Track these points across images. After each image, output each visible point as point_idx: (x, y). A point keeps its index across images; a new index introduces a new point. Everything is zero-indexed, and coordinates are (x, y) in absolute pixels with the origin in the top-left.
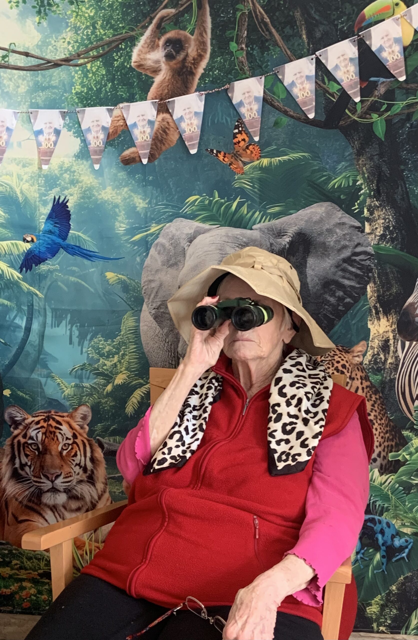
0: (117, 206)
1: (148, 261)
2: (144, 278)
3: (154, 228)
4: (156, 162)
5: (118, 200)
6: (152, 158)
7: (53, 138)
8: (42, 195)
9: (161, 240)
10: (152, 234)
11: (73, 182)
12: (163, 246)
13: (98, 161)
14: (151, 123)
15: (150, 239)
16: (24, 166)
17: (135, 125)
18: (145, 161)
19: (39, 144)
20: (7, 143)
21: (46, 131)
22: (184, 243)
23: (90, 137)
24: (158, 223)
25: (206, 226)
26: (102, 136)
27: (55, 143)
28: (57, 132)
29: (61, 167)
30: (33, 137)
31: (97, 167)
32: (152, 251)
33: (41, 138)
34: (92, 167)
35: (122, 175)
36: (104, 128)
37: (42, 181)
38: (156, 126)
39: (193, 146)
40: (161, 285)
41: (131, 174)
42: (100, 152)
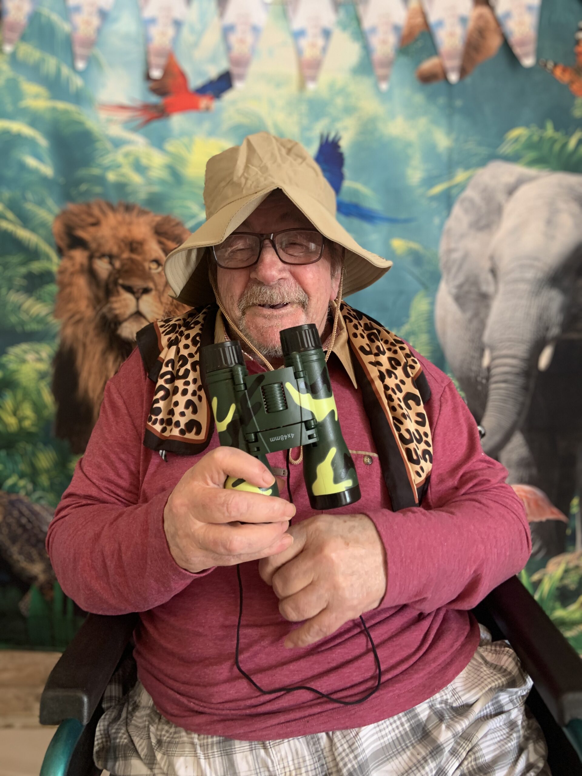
0: (409, 145)
1: (451, 223)
2: (443, 246)
3: (460, 176)
4: (468, 80)
5: (412, 135)
6: (463, 72)
7: (320, 42)
8: (305, 129)
9: (469, 193)
10: (456, 186)
11: (349, 110)
12: (471, 201)
13: (385, 78)
14: (463, 20)
15: (454, 191)
16: (278, 85)
17: (440, 23)
18: (453, 77)
19: (299, 52)
20: (253, 49)
21: (311, 32)
22: (501, 197)
23: (375, 41)
24: (467, 167)
25: (532, 172)
26: (392, 40)
27: (324, 49)
28: (327, 34)
29: (331, 86)
30: (290, 41)
31: (384, 86)
32: (457, 210)
33: (304, 43)
34: (376, 86)
35: (419, 98)
36: (396, 28)
37: (304, 108)
38: (471, 24)
39: (527, 55)
40: (466, 256)
41: (431, 97)
42: (388, 64)
